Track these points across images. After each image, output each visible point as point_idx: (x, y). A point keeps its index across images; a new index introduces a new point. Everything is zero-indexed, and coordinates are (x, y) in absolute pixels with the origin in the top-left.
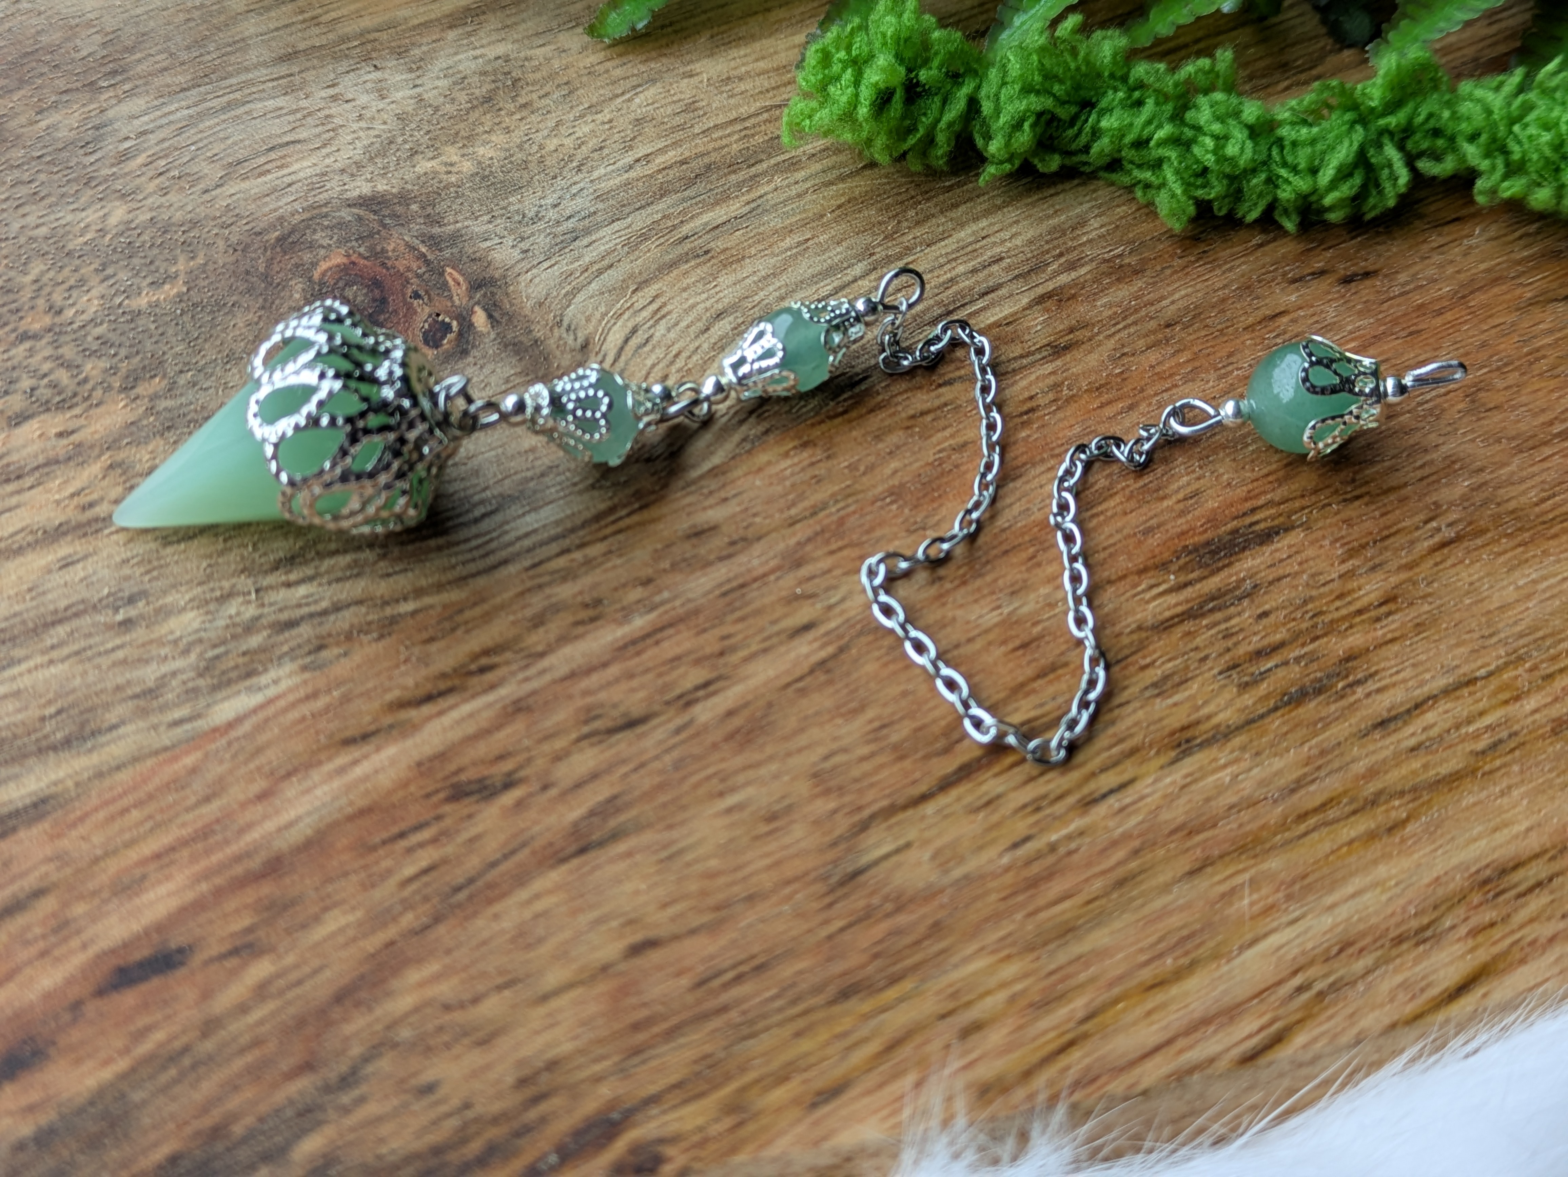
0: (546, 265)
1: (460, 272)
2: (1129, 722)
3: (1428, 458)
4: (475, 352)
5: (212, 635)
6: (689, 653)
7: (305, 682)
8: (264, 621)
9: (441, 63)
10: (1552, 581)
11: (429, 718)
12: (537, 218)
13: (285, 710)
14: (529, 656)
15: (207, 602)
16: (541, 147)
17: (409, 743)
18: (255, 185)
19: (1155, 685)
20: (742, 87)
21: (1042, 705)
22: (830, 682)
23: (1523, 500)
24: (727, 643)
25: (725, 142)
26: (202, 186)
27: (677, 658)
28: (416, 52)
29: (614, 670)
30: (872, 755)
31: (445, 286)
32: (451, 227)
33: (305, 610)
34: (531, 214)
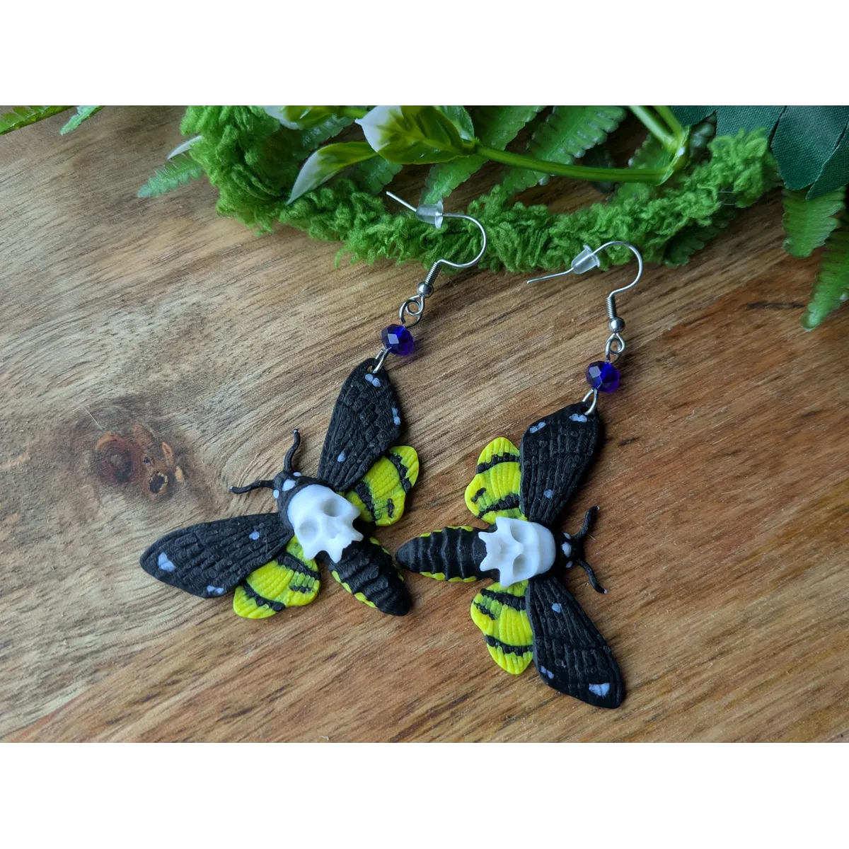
0: (214, 439)
1: (169, 444)
2: (482, 707)
3: (648, 552)
4: (176, 495)
5: (44, 664)
6: (273, 672)
7: (89, 690)
8: (69, 656)
9: (164, 308)
10: (698, 624)
11: (147, 710)
12: (210, 410)
13: (79, 706)
14: (196, 675)
15: (42, 646)
16: (215, 363)
17: (138, 723)
18: (65, 391)
19: (497, 686)
20: (322, 321)
21: (442, 698)
22: (342, 687)
23: (691, 577)
24: (293, 665)
25: (311, 358)
26: (37, 392)
27: (268, 674)
28: (151, 300)
29: (237, 682)
30: (358, 727)
31: (161, 454)
32: (165, 417)
33: (89, 650)
34: (207, 408)
